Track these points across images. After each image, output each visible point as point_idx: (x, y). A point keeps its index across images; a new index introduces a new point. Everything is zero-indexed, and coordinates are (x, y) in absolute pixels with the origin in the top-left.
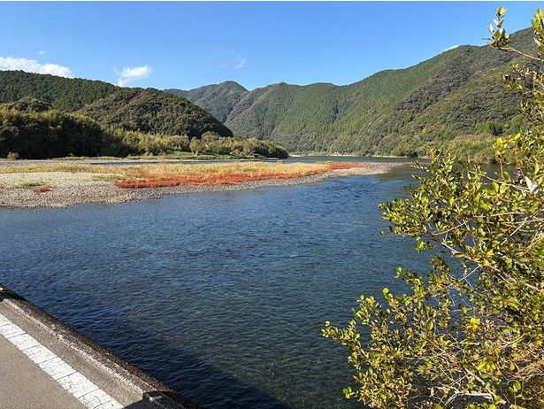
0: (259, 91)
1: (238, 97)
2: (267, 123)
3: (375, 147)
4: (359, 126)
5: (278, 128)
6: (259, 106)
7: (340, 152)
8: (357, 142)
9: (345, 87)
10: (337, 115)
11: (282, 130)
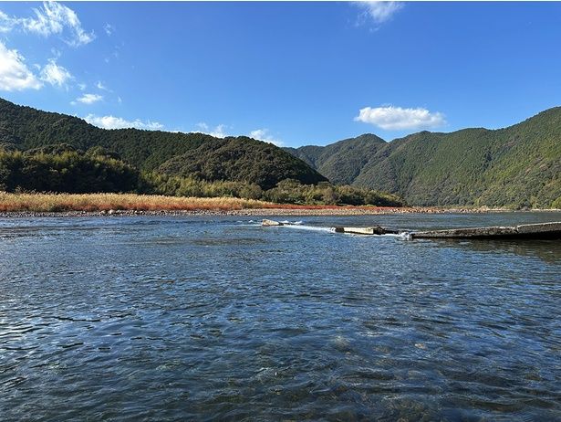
0: (397, 142)
1: (374, 149)
2: (404, 175)
3: (532, 197)
4: (514, 174)
5: (417, 180)
6: (396, 158)
7: (489, 206)
8: (510, 193)
9: (501, 131)
10: (490, 163)
11: (421, 182)
